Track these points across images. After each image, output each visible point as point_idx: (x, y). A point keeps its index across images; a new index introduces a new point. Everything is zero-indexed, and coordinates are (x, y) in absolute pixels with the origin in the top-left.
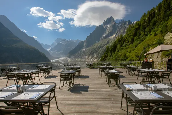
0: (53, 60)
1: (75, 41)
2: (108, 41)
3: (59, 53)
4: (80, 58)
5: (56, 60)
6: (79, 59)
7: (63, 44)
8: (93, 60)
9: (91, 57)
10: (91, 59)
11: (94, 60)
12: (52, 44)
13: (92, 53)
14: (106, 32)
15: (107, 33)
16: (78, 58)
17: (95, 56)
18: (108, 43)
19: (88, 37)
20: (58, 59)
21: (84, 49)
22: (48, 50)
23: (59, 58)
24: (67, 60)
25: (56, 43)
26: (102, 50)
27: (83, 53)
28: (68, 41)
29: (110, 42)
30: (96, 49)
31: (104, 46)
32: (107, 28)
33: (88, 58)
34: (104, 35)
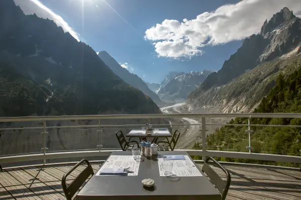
0: (164, 108)
1: (199, 75)
2: (277, 66)
3: (172, 96)
4: (210, 104)
5: (168, 107)
6: (209, 107)
7: (180, 80)
8: (238, 108)
9: (233, 102)
10: (233, 106)
11: (242, 108)
12: (163, 83)
13: (235, 95)
14: (270, 47)
15: (273, 49)
16: (206, 104)
17: (244, 99)
18: (277, 69)
19: (226, 62)
20: (172, 106)
21: (219, 88)
22: (157, 92)
23: (174, 104)
24: (187, 108)
25: (168, 81)
26: (259, 87)
27: (217, 94)
28: (187, 75)
29: (282, 67)
30: (244, 85)
31: (265, 77)
32: (272, 37)
33: (227, 103)
34: (265, 55)
